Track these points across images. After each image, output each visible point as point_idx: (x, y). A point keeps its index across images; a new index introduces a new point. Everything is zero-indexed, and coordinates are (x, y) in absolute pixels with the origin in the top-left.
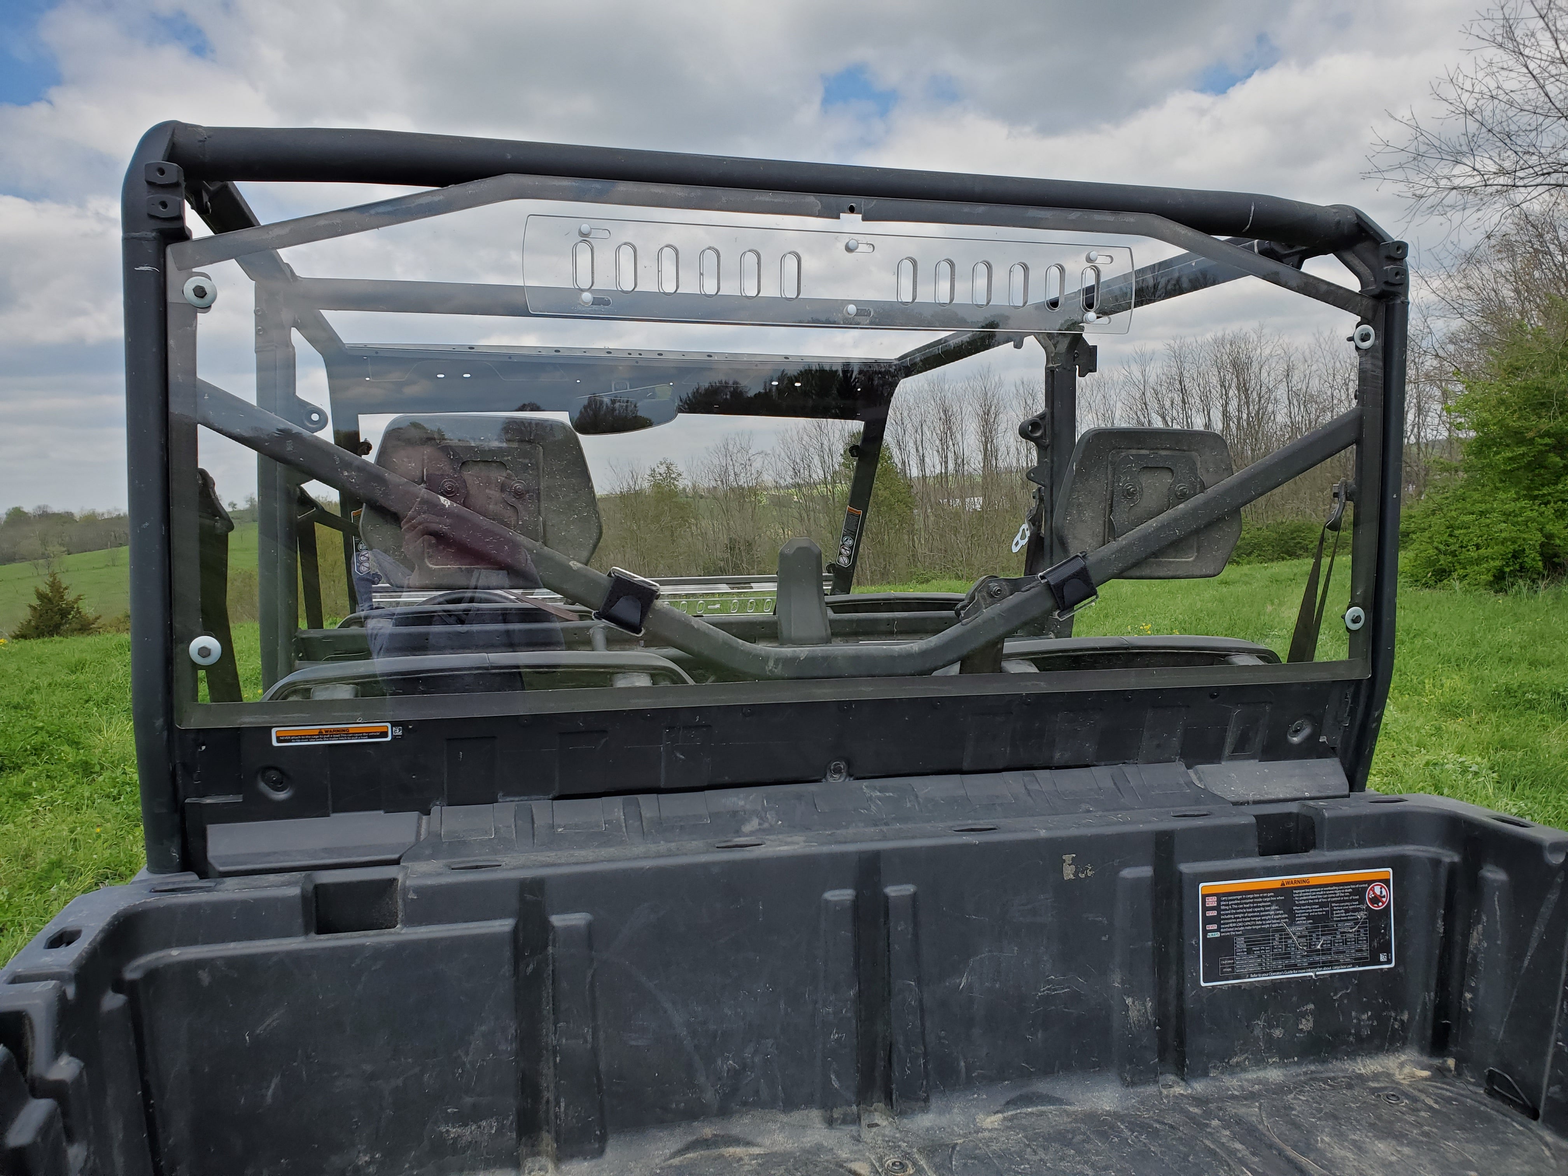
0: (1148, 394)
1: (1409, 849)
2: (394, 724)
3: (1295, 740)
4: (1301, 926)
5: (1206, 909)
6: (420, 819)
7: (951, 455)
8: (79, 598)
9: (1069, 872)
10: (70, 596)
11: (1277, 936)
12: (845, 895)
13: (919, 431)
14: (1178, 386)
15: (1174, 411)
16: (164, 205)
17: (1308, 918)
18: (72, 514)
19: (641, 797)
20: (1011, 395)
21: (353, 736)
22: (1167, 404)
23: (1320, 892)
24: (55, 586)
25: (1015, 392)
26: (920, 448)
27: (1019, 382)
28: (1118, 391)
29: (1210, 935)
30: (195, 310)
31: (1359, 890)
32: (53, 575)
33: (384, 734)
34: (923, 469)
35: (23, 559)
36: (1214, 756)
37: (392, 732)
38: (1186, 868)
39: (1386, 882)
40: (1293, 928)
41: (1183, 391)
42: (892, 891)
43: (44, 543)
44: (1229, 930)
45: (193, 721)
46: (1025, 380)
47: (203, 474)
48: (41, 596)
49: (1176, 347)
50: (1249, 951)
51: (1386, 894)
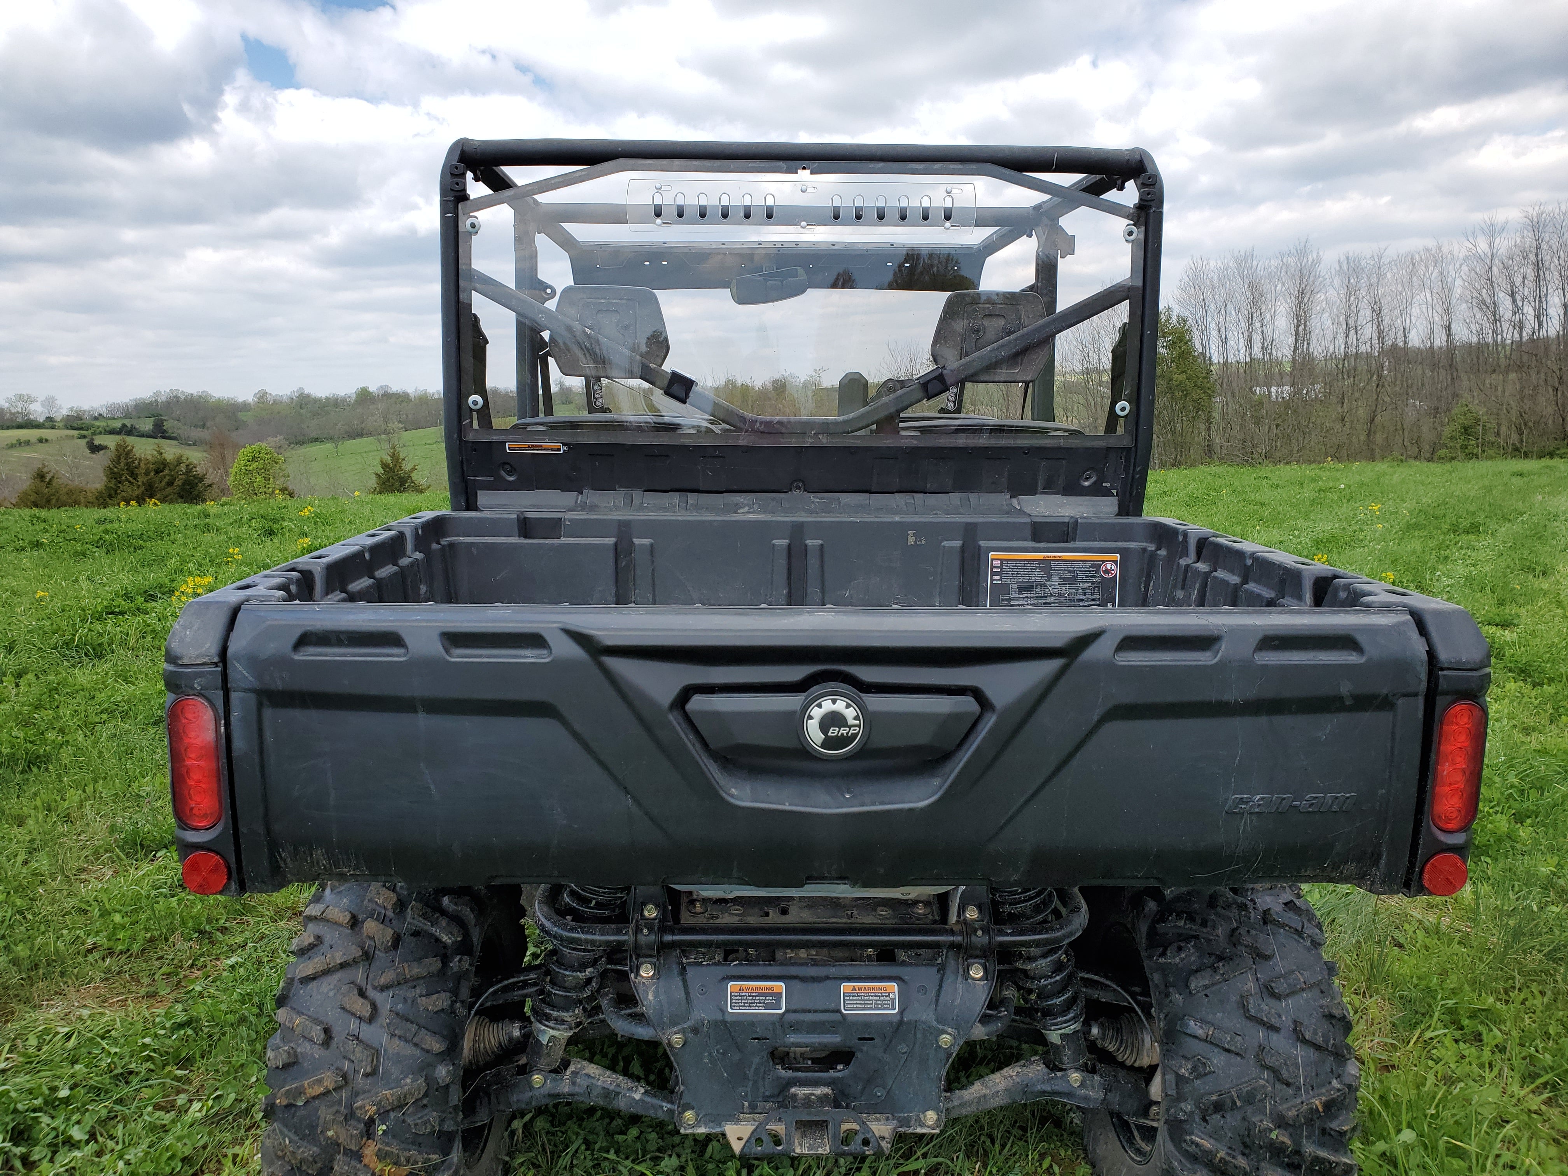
0: (1495, 269)
1: (1132, 545)
2: (564, 444)
3: (1086, 484)
4: (1055, 582)
5: (993, 567)
6: (577, 496)
7: (1257, 338)
8: (414, 469)
9: (911, 541)
10: (407, 466)
11: (1039, 586)
12: (785, 542)
13: (1223, 312)
14: (1532, 257)
15: (1526, 290)
16: (457, 184)
17: (1060, 578)
18: (408, 394)
19: (688, 494)
20: (1333, 271)
21: (544, 449)
22: (1518, 281)
23: (1069, 564)
24: (395, 457)
25: (1338, 268)
26: (1223, 329)
27: (1343, 258)
28: (1458, 266)
29: (995, 582)
30: (471, 234)
31: (1096, 565)
32: (394, 448)
33: (559, 450)
34: (1225, 352)
35: (369, 434)
36: (1032, 491)
37: (563, 449)
38: (983, 543)
39: (1115, 562)
40: (1050, 583)
41: (1538, 267)
42: (809, 542)
43: (386, 420)
44: (1007, 580)
45: (471, 437)
46: (1351, 254)
47: (475, 315)
48: (384, 465)
49: (1535, 214)
50: (1020, 593)
51: (1116, 570)
